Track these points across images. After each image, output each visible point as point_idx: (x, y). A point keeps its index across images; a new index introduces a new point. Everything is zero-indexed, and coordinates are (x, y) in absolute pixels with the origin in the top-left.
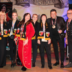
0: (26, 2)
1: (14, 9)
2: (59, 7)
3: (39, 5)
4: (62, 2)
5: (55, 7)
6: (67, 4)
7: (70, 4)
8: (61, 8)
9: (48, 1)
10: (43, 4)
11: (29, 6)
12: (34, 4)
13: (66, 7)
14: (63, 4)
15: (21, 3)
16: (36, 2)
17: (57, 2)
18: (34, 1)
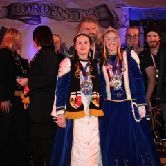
0: (32, 13)
1: (3, 27)
4: (115, 16)
6: (126, 20)
7: (132, 19)
9: (84, 13)
10: (71, 18)
11: (40, 21)
12: (51, 17)
13: (123, 26)
14: (118, 20)
16: (55, 13)
17: (104, 15)
18: (52, 11)
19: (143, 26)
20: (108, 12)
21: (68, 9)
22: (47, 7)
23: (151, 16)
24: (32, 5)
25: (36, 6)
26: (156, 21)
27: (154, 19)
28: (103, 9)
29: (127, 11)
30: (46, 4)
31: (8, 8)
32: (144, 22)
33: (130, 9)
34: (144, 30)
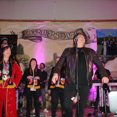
0: (36, 35)
1: (20, 44)
4: (87, 35)
6: (95, 38)
7: (99, 37)
8: (86, 44)
9: (68, 34)
10: (60, 37)
11: (41, 40)
12: (48, 37)
13: (93, 42)
14: (89, 38)
15: (30, 36)
16: (51, 35)
18: (48, 34)
19: (106, 41)
21: (58, 32)
23: (111, 35)
24: (36, 31)
27: (113, 36)
29: (95, 32)
30: (45, 29)
31: (23, 32)
32: (107, 39)
33: (97, 31)
34: (107, 43)
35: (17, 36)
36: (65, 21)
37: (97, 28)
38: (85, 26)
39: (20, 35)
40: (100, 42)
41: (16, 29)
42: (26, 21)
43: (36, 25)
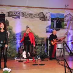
0: (17, 15)
1: (7, 20)
2: (43, 20)
3: (28, 17)
4: (46, 16)
5: (40, 20)
6: (50, 18)
7: (52, 18)
8: (45, 21)
9: (35, 15)
10: (30, 17)
11: (19, 18)
12: (23, 16)
13: (49, 20)
14: (47, 18)
15: (13, 15)
16: (25, 15)
17: (42, 16)
18: (24, 14)
20: (44, 15)
21: (29, 14)
22: (22, 13)
23: (59, 17)
24: (17, 12)
25: (18, 13)
26: (60, 18)
28: (42, 14)
29: (50, 15)
30: (22, 11)
31: (9, 13)
32: (56, 19)
33: (51, 14)
34: (56, 21)
35: (5, 15)
36: (34, 7)
37: (51, 13)
38: (45, 11)
39: (7, 15)
40: (52, 20)
41: (4, 11)
42: (11, 6)
43: (16, 9)
